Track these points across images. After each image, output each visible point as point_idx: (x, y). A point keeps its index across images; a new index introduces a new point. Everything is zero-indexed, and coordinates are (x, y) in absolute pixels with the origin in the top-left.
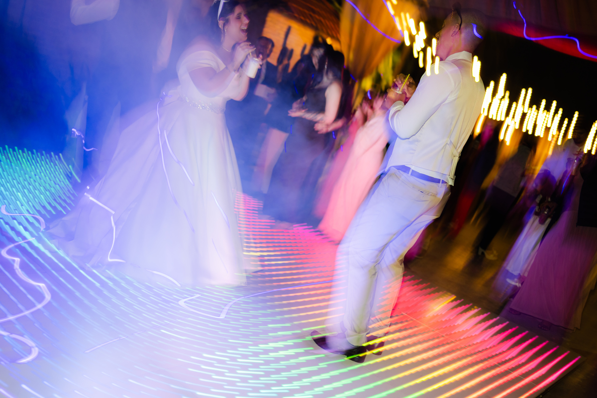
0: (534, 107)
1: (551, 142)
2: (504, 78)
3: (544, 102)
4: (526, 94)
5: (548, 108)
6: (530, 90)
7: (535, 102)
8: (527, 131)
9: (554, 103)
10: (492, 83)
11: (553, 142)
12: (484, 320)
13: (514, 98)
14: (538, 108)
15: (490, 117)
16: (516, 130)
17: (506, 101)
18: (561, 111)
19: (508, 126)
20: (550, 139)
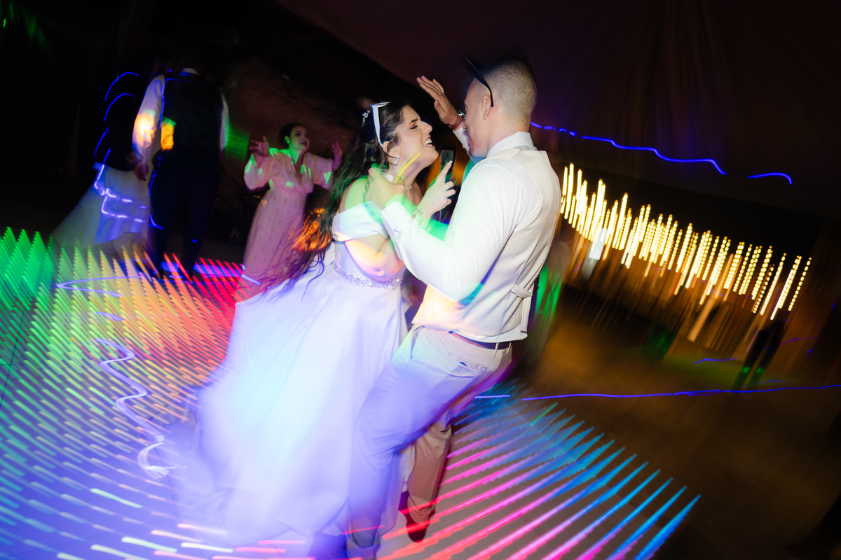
0: (653, 223)
1: (662, 267)
2: (625, 198)
3: (661, 218)
4: (646, 211)
5: (665, 222)
6: (649, 208)
7: (653, 217)
8: (643, 258)
9: (670, 219)
10: (616, 204)
11: (665, 266)
13: (635, 214)
14: (656, 222)
15: (613, 247)
16: (634, 258)
17: (630, 218)
18: (676, 225)
19: (628, 254)
20: (661, 264)
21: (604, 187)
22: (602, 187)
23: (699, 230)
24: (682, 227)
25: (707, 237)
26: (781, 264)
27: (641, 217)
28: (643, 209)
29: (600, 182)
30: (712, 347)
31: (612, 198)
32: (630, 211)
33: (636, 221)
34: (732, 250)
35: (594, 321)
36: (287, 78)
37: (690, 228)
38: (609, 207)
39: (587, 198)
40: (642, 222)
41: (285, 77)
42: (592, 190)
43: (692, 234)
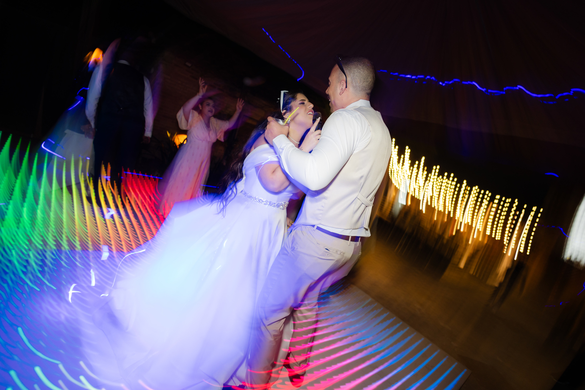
0: (441, 177)
2: (423, 158)
3: (446, 174)
4: (436, 169)
5: (448, 177)
6: (438, 167)
7: (441, 173)
9: (452, 175)
10: (417, 162)
12: (389, 327)
13: (429, 171)
14: (443, 178)
17: (425, 173)
21: (409, 150)
22: (408, 151)
23: (471, 185)
24: (460, 182)
25: (476, 189)
26: (523, 211)
27: (433, 173)
28: (434, 167)
29: (407, 147)
30: (474, 274)
31: (414, 158)
32: (426, 168)
33: (430, 175)
34: (492, 199)
35: (397, 247)
36: (189, 65)
37: (465, 182)
38: (412, 165)
39: (397, 157)
40: (433, 176)
41: (188, 64)
42: (401, 152)
43: (466, 187)
